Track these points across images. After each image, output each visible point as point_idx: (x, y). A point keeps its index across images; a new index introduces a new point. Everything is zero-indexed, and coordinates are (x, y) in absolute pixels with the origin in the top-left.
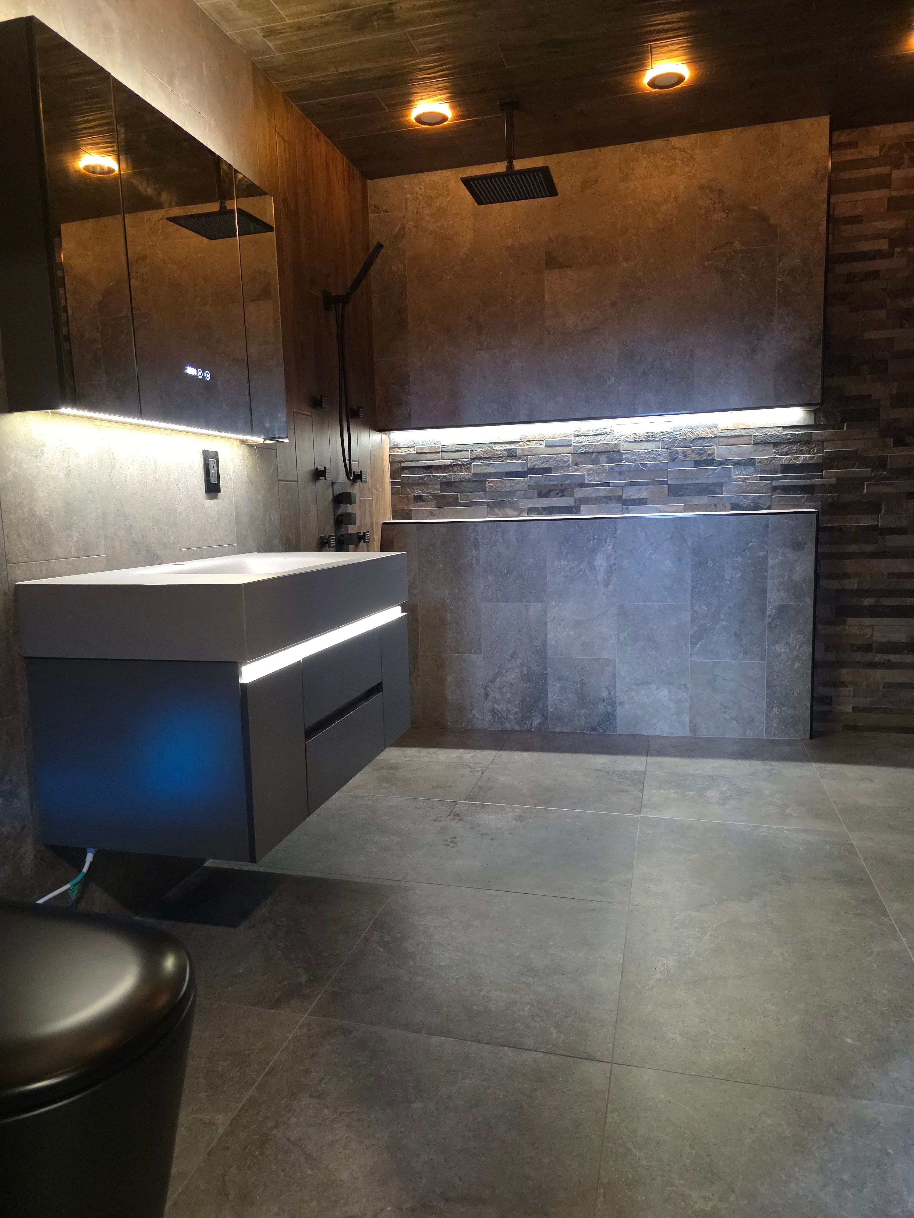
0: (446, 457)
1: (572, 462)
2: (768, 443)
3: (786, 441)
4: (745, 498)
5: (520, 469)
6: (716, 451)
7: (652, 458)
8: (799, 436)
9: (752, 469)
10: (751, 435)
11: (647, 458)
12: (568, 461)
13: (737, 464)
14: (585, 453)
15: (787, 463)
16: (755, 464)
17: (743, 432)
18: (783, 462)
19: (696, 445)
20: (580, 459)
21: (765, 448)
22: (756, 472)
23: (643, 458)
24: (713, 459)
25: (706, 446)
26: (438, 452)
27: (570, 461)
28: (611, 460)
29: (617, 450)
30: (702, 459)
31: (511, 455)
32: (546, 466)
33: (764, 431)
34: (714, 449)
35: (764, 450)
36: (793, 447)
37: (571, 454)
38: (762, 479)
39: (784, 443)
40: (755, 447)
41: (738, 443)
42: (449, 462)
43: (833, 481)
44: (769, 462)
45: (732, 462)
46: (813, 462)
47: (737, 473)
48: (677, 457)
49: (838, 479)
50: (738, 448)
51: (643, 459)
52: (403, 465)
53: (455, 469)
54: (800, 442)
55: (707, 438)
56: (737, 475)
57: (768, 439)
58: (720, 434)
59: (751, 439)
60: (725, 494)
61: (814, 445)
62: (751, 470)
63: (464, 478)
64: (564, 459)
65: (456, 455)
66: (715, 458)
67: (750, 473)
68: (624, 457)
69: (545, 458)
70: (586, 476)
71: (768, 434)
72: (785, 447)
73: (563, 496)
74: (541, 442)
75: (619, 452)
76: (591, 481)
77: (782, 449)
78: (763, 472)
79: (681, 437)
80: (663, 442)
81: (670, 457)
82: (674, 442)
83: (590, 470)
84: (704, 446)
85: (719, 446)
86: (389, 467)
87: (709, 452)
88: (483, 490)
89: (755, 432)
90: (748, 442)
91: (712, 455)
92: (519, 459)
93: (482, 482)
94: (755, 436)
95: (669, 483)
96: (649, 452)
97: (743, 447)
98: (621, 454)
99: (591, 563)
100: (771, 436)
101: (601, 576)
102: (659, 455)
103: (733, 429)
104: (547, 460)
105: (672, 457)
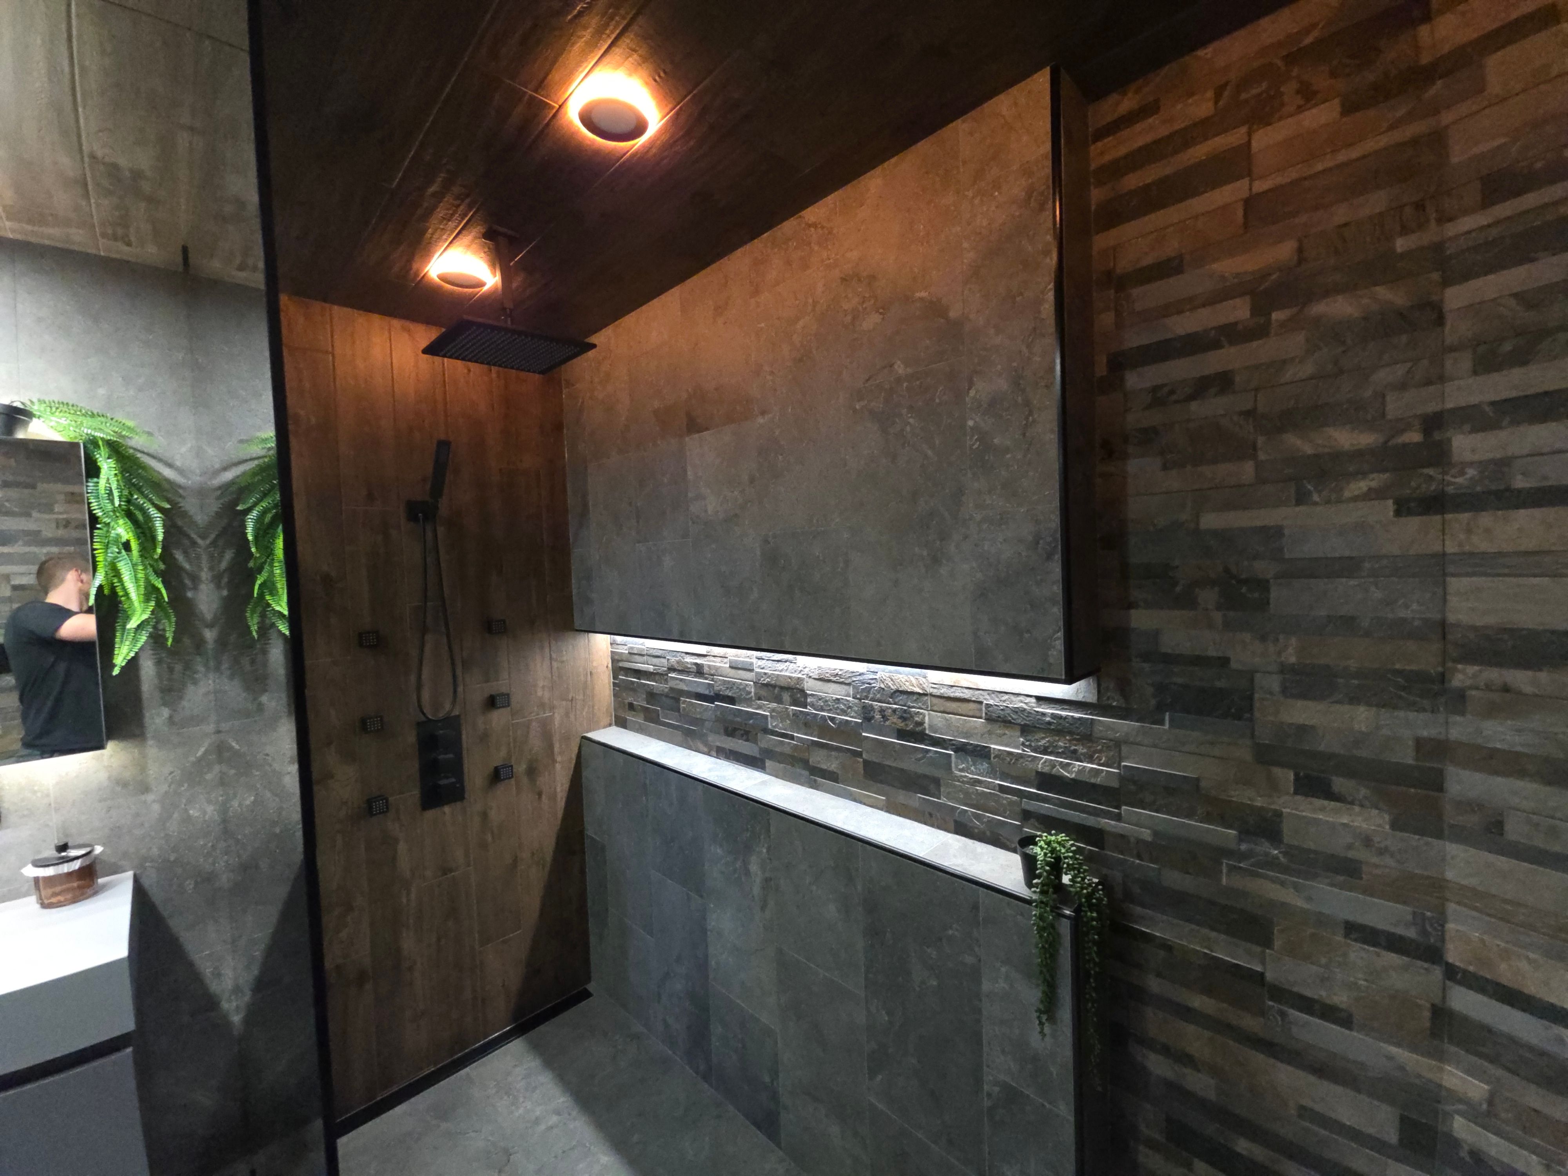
0: (649, 663)
1: (755, 694)
2: (1010, 722)
3: (1042, 726)
4: (977, 817)
5: (707, 692)
6: (927, 719)
7: (842, 710)
8: (1068, 723)
9: (986, 765)
10: (981, 703)
11: (836, 709)
12: (750, 693)
13: (961, 749)
14: (767, 685)
15: (1046, 769)
16: (990, 759)
17: (967, 694)
18: (1040, 766)
19: (899, 701)
20: (763, 693)
21: (1007, 732)
22: (992, 773)
23: (831, 707)
24: (923, 733)
25: (914, 707)
26: (643, 655)
27: (753, 694)
28: (795, 703)
29: (800, 687)
30: (908, 729)
31: (699, 671)
32: (730, 694)
33: (1003, 699)
34: (924, 716)
35: (1005, 734)
36: (1058, 741)
37: (754, 683)
38: (1002, 789)
39: (1040, 729)
40: (989, 727)
41: (961, 712)
42: (651, 668)
43: (1146, 834)
44: (1013, 761)
45: (953, 745)
46: (1098, 780)
47: (961, 767)
48: (873, 717)
49: (1156, 834)
50: (961, 722)
51: (831, 710)
52: (621, 664)
53: (657, 677)
54: (1070, 733)
55: (912, 693)
56: (962, 770)
57: (1011, 717)
58: (932, 690)
59: (981, 710)
60: (944, 800)
61: (1099, 747)
62: (984, 767)
63: (663, 691)
64: (747, 689)
65: (656, 661)
66: (927, 732)
67: (983, 773)
68: (809, 700)
69: (729, 682)
70: (769, 719)
71: (1010, 706)
72: (1043, 738)
73: (747, 740)
74: (725, 660)
75: (802, 691)
76: (774, 727)
77: (1038, 741)
78: (1004, 776)
79: (877, 685)
80: (854, 687)
81: (864, 713)
82: (868, 690)
83: (773, 710)
84: (909, 707)
85: (931, 710)
86: (610, 665)
87: (917, 719)
88: (678, 710)
89: (988, 697)
90: (978, 715)
91: (921, 724)
92: (706, 679)
93: (677, 700)
94: (988, 706)
95: (864, 756)
96: (838, 699)
97: (970, 721)
98: (806, 696)
99: (745, 864)
100: (1016, 711)
101: (756, 890)
102: (850, 707)
103: (952, 686)
104: (731, 686)
105: (867, 714)
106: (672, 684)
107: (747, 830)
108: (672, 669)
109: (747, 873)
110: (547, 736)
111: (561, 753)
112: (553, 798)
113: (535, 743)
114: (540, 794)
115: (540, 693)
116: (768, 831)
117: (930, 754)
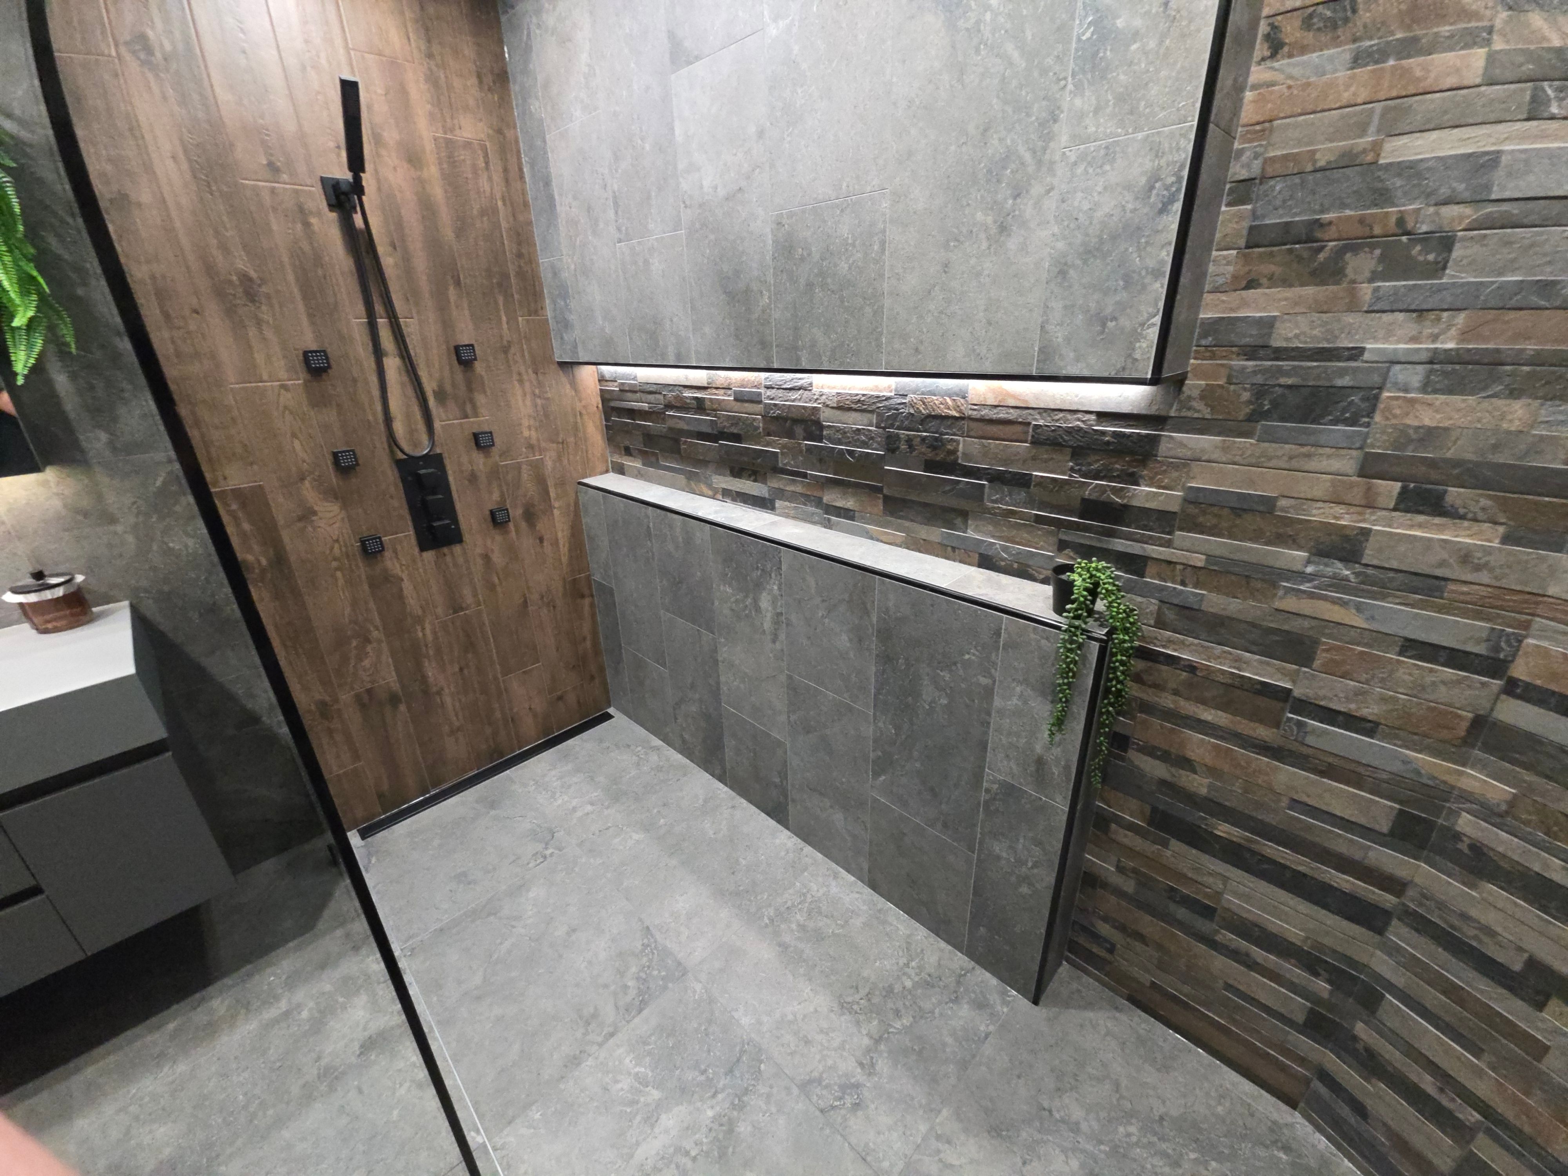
0: (644, 400)
1: (764, 429)
2: (1061, 444)
3: (1099, 447)
4: (1005, 549)
5: (709, 430)
6: (961, 446)
7: (863, 442)
8: (1132, 442)
9: (1024, 494)
10: (1029, 424)
11: (855, 441)
12: (758, 428)
13: (997, 478)
14: (777, 418)
15: (1094, 496)
16: (1029, 487)
17: (1013, 415)
18: (1087, 493)
19: (929, 428)
20: (773, 428)
21: (1055, 456)
22: (1031, 503)
23: (850, 439)
24: (955, 463)
25: (947, 434)
26: (636, 392)
27: (761, 429)
28: (808, 437)
29: (816, 419)
30: (938, 459)
31: (700, 406)
32: (735, 431)
33: (1057, 417)
34: (958, 444)
35: (1052, 459)
36: (1116, 463)
37: (762, 416)
38: (1039, 519)
39: (1095, 451)
40: (1034, 451)
41: (1002, 436)
42: (645, 406)
43: (1198, 560)
44: (1057, 488)
45: (989, 474)
46: (1154, 505)
47: (994, 498)
48: (898, 448)
49: (1210, 559)
50: (1000, 448)
51: (849, 442)
53: (654, 417)
54: (1132, 453)
55: (948, 417)
56: (995, 502)
57: (1062, 438)
58: (970, 412)
59: (1027, 433)
60: (971, 534)
61: (1164, 468)
62: (1021, 496)
63: (661, 431)
64: (755, 424)
65: (651, 397)
66: (960, 461)
67: (1019, 503)
68: (825, 433)
69: (735, 417)
70: (780, 456)
71: (1064, 425)
72: (1098, 461)
73: (755, 481)
74: (729, 392)
75: (818, 424)
76: (785, 465)
77: (1090, 464)
78: (1042, 506)
79: (905, 411)
80: (879, 415)
81: (888, 444)
82: (894, 417)
83: (783, 447)
84: (942, 434)
85: (968, 436)
86: (600, 406)
87: (949, 447)
88: (678, 452)
89: (1038, 417)
90: (1022, 437)
91: (954, 452)
92: (708, 415)
93: (677, 441)
94: (1037, 427)
95: (885, 491)
96: (858, 430)
97: (1011, 446)
98: (821, 427)
99: (756, 601)
100: (1069, 431)
101: (767, 625)
102: (872, 438)
103: (996, 406)
104: (736, 421)
105: (891, 445)
106: (670, 423)
107: (757, 568)
108: (669, 406)
109: (758, 609)
110: (541, 481)
111: (558, 498)
112: (555, 543)
113: (529, 487)
114: (541, 540)
115: (526, 433)
116: (780, 568)
117: (961, 486)
